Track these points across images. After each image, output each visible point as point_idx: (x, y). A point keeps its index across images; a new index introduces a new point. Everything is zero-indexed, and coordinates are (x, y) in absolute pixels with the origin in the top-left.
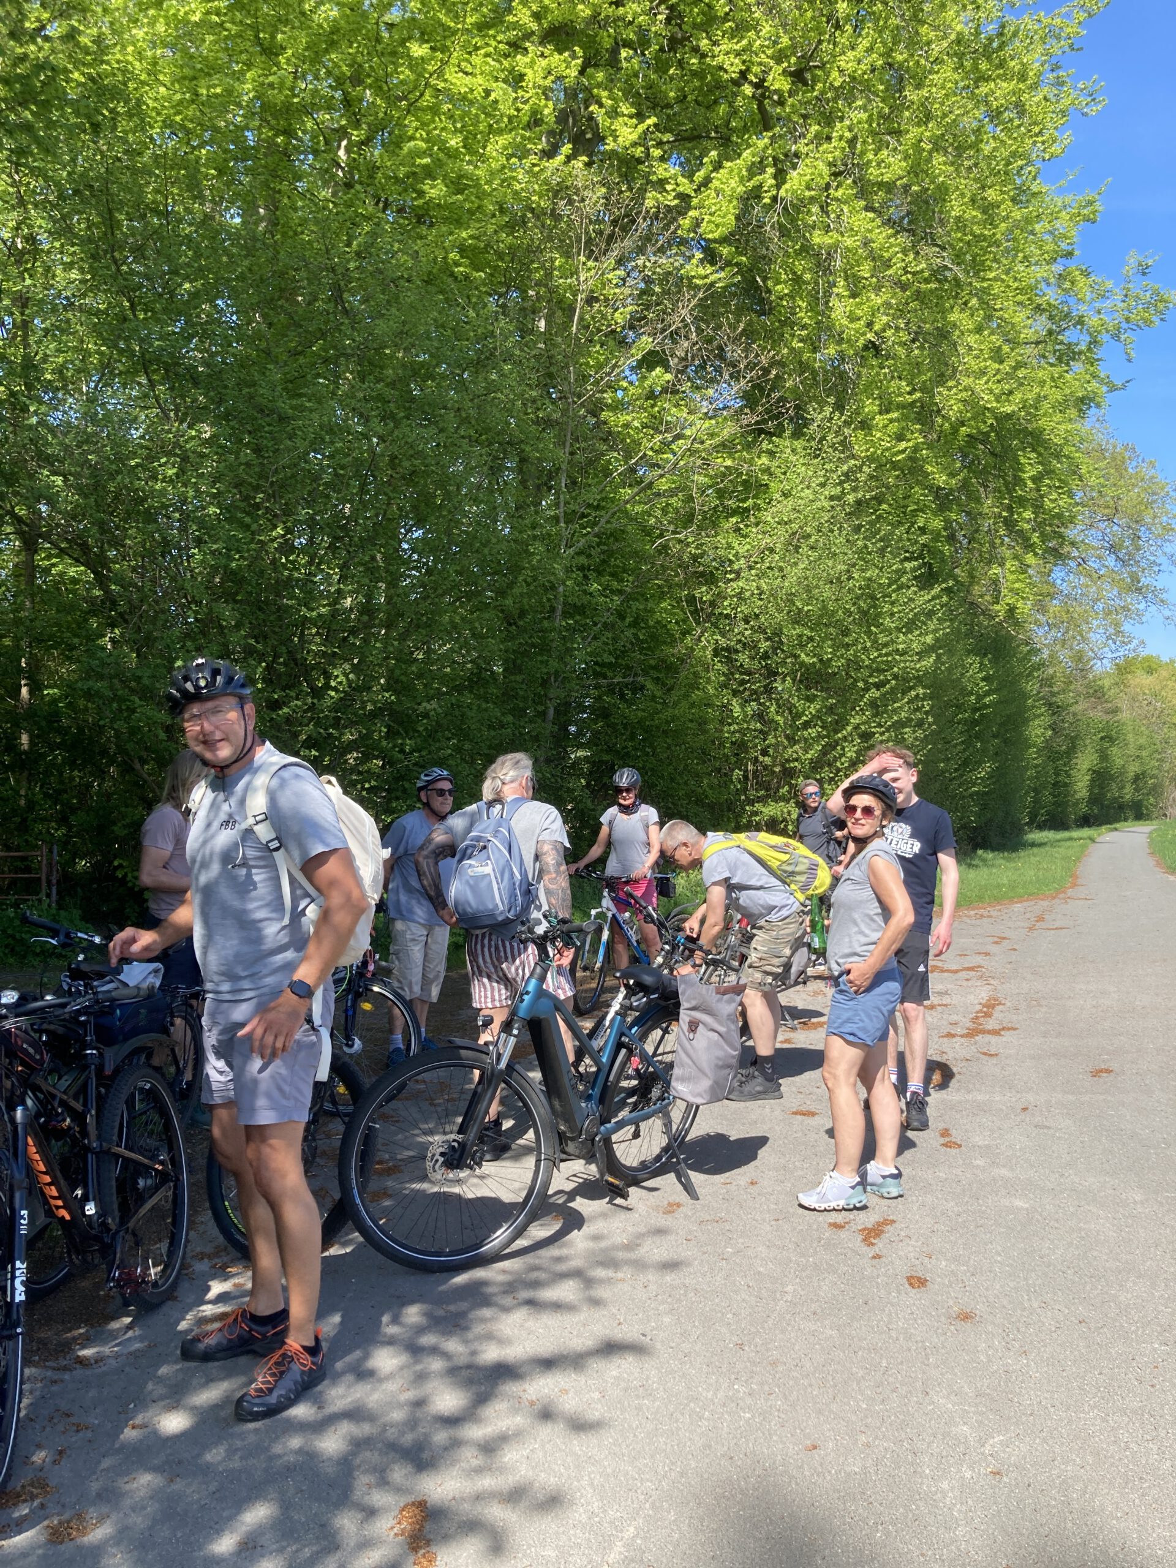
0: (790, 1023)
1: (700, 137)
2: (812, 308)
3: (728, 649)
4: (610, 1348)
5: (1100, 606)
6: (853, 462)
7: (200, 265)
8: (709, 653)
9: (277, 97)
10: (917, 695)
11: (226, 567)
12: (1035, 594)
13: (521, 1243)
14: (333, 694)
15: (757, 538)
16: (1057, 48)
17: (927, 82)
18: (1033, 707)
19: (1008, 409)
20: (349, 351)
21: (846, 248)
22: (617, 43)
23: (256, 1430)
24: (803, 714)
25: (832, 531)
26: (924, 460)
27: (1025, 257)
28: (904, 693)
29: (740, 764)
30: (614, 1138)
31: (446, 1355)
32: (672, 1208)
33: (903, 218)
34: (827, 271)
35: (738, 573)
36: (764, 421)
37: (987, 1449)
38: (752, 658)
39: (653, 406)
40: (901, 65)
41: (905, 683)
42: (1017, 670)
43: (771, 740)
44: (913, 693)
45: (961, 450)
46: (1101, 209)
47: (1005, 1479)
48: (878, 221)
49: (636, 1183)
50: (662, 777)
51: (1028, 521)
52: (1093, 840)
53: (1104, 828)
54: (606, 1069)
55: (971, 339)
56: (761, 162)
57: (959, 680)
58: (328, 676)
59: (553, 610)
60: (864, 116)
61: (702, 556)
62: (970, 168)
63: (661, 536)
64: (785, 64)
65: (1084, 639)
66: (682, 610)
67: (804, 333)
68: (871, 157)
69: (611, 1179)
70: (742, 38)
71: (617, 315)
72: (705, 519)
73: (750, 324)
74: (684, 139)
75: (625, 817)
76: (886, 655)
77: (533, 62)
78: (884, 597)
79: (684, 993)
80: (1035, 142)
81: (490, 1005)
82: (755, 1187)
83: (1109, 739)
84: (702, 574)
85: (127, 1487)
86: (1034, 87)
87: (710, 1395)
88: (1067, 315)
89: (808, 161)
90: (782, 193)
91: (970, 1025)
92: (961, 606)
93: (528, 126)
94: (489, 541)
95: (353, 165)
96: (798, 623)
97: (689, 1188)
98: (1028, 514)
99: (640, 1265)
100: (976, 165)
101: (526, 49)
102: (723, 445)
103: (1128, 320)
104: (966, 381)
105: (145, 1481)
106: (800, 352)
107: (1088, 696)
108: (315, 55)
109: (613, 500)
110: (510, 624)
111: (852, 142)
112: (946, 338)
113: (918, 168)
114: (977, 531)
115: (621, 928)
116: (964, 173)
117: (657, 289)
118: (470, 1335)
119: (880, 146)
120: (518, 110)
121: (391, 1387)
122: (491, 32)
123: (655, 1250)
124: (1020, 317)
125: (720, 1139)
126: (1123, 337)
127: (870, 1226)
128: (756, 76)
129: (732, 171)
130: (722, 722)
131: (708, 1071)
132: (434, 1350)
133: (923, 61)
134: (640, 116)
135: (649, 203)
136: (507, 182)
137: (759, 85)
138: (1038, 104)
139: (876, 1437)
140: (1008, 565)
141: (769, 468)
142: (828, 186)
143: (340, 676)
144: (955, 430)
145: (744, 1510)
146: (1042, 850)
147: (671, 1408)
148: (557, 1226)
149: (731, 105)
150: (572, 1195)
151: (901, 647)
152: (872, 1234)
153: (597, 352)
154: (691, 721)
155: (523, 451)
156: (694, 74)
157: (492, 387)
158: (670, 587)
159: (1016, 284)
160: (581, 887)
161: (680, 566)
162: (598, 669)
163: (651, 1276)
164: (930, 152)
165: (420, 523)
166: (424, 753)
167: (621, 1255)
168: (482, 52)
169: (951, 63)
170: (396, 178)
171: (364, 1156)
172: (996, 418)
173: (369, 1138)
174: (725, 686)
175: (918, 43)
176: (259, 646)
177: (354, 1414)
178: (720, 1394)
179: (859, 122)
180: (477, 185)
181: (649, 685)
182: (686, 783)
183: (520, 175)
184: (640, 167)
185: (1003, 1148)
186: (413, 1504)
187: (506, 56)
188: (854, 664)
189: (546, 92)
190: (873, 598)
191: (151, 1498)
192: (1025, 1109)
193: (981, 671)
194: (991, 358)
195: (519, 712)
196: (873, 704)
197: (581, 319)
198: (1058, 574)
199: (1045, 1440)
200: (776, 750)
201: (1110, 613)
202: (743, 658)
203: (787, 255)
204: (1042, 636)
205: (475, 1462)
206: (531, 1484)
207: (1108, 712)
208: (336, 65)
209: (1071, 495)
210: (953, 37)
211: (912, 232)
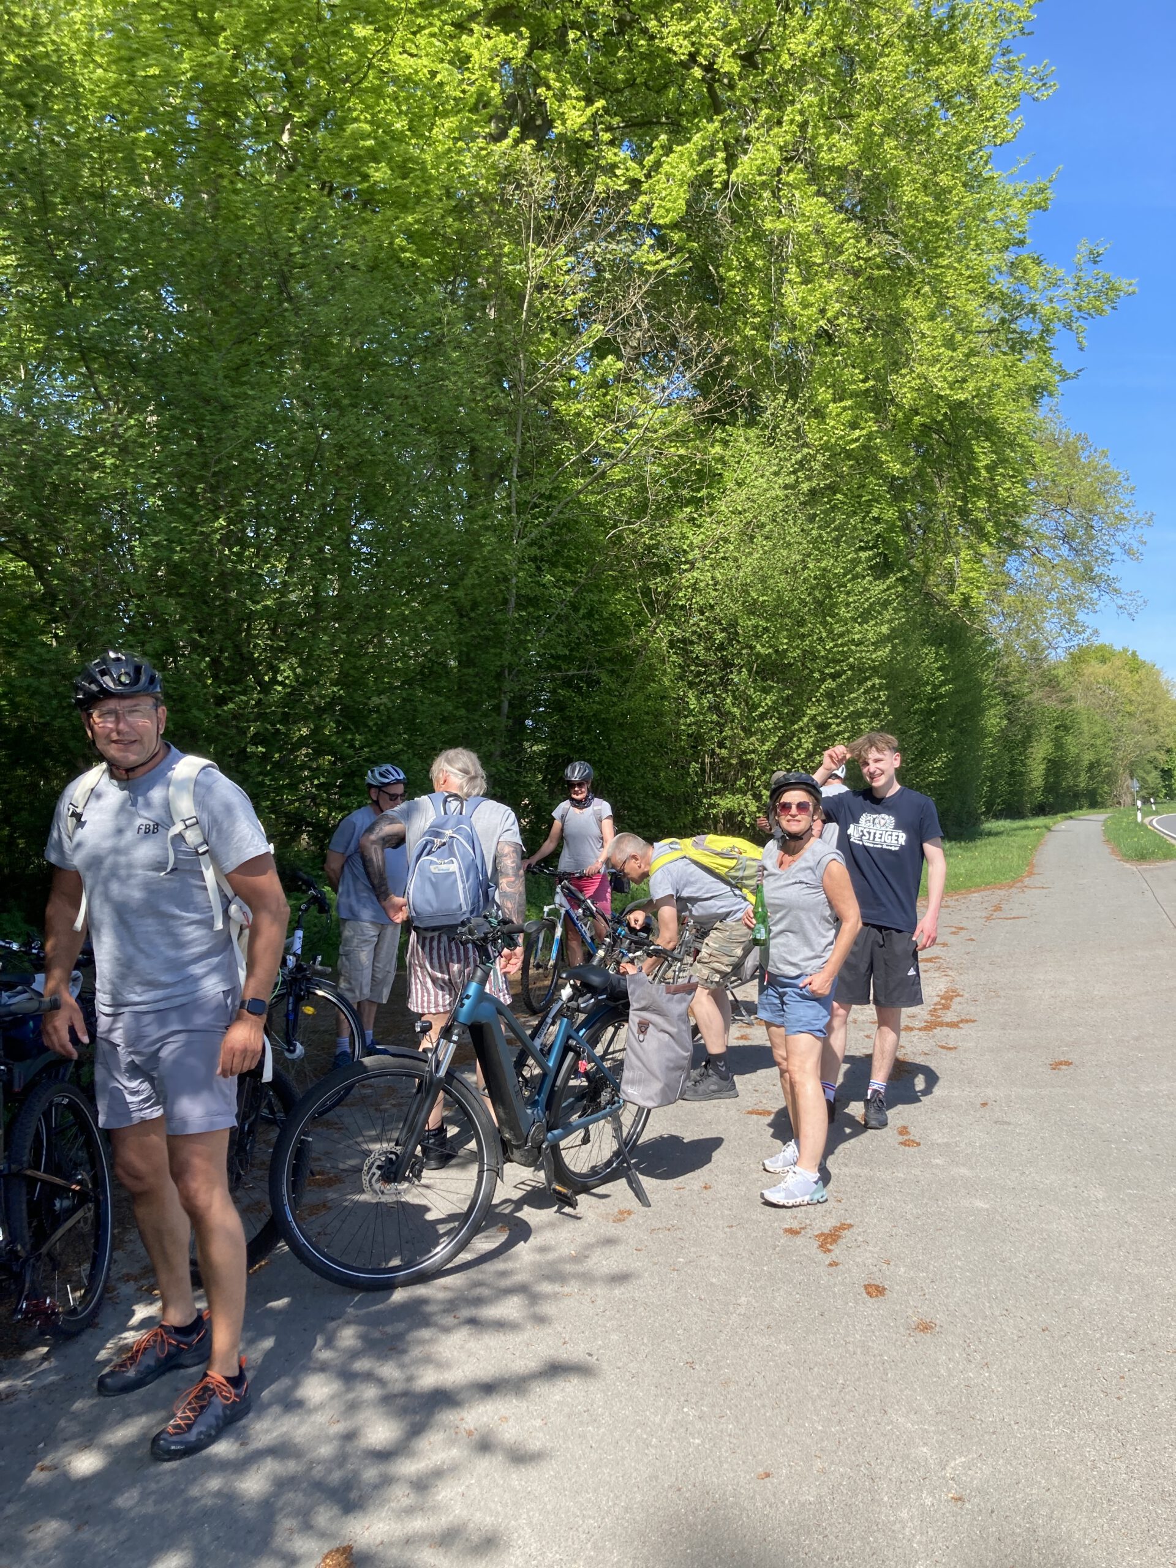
0: (746, 1018)
1: (651, 123)
2: (764, 295)
3: (684, 641)
4: (554, 1370)
5: (1054, 596)
6: (806, 450)
7: (138, 249)
8: (664, 644)
9: (215, 76)
10: (873, 686)
11: (169, 559)
12: (990, 584)
13: (465, 1257)
14: (279, 688)
15: (712, 529)
16: (1007, 31)
17: (878, 65)
18: (989, 696)
19: (961, 396)
20: (293, 338)
21: (800, 235)
22: (564, 26)
23: (173, 1471)
24: (759, 705)
25: (786, 521)
26: (878, 449)
27: (977, 245)
28: (860, 684)
29: (697, 756)
30: (563, 1144)
31: (381, 1382)
32: (622, 1216)
33: (855, 206)
34: (781, 258)
35: (692, 564)
36: (718, 410)
37: (949, 1471)
38: (707, 649)
39: (605, 395)
40: (852, 49)
41: (861, 673)
42: (972, 660)
43: (727, 732)
44: (869, 683)
45: (915, 439)
46: (1052, 196)
47: (968, 1506)
48: (831, 206)
49: (586, 1189)
50: (619, 771)
51: (983, 511)
52: (1048, 829)
53: (1059, 817)
54: (553, 1074)
55: (924, 326)
56: (712, 146)
57: (914, 669)
58: (276, 671)
59: (506, 602)
60: (815, 100)
61: (656, 546)
62: (921, 153)
63: (615, 526)
64: (735, 47)
65: (1039, 629)
66: (637, 600)
67: (757, 320)
68: (822, 141)
69: (558, 1188)
70: (691, 19)
71: (567, 302)
72: (658, 509)
73: (702, 312)
74: (634, 125)
75: (577, 811)
76: (842, 645)
77: (478, 43)
78: (839, 586)
79: (633, 993)
80: (986, 127)
81: (433, 1011)
82: (709, 1192)
83: (1064, 728)
84: (657, 565)
85: (31, 1537)
86: (985, 71)
87: (657, 1420)
88: (1020, 303)
89: (758, 145)
90: (733, 178)
91: (928, 1017)
92: (916, 596)
93: (474, 109)
94: (438, 532)
95: (295, 147)
96: (753, 613)
97: (639, 1194)
98: (982, 504)
99: (587, 1278)
100: (927, 150)
101: (472, 31)
102: (676, 433)
103: (1079, 309)
104: (918, 369)
105: (51, 1530)
106: (753, 339)
107: (1043, 685)
108: (255, 35)
109: (565, 490)
110: (462, 616)
111: (803, 126)
112: (899, 325)
113: (869, 152)
114: (931, 521)
115: (575, 924)
116: (915, 158)
117: (607, 275)
118: (407, 1359)
119: (832, 130)
120: (464, 92)
121: (320, 1418)
122: (435, 12)
123: (604, 1262)
124: (973, 305)
125: (672, 1143)
126: (1074, 326)
127: (826, 1231)
128: (705, 58)
129: (682, 155)
130: (678, 714)
131: (658, 1073)
132: (369, 1377)
133: (874, 45)
134: (589, 101)
135: (599, 188)
136: (454, 166)
137: (709, 68)
138: (989, 88)
139: (832, 1463)
140: (963, 555)
141: (723, 457)
142: (779, 171)
143: (288, 670)
144: (908, 420)
145: (691, 1547)
146: (998, 839)
147: (617, 1435)
148: (502, 1238)
149: (680, 87)
150: (519, 1204)
151: (856, 637)
152: (829, 1239)
153: (548, 339)
154: (647, 713)
155: (473, 440)
156: (643, 56)
157: (443, 376)
158: (625, 578)
159: (969, 273)
160: (537, 883)
161: (634, 557)
162: (552, 663)
163: (600, 1290)
164: (882, 136)
165: (368, 513)
166: (375, 748)
167: (568, 1268)
168: (427, 31)
169: (901, 46)
170: (340, 161)
171: (296, 1171)
172: (950, 408)
173: (301, 1152)
174: (681, 678)
175: (869, 26)
176: (203, 641)
177: (280, 1450)
178: (669, 1419)
179: (810, 106)
180: (424, 169)
181: (604, 677)
182: (642, 777)
183: (467, 158)
184: (589, 151)
185: (963, 1145)
186: (338, 1550)
187: (451, 37)
188: (809, 655)
189: (493, 74)
190: (829, 588)
191: (56, 1548)
192: (984, 1105)
193: (936, 661)
194: (944, 345)
195: (472, 707)
196: (829, 695)
197: (530, 305)
198: (1012, 563)
199: (1008, 1462)
200: (732, 743)
201: (1064, 602)
202: (699, 650)
203: (738, 240)
204: (996, 626)
205: (406, 1502)
206: (465, 1525)
207: (1062, 701)
208: (278, 46)
209: (1024, 483)
210: (904, 20)
211: (863, 219)
